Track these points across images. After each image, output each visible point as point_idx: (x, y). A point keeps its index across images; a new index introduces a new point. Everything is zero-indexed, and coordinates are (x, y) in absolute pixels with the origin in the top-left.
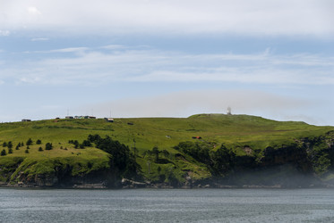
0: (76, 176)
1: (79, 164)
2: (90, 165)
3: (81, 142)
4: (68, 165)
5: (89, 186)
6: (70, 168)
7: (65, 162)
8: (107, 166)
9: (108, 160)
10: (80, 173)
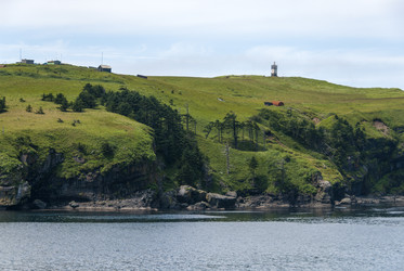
0: (73, 179)
1: (82, 149)
2: (108, 151)
3: (71, 98)
4: (53, 152)
5: (107, 206)
6: (56, 157)
7: (45, 143)
8: (151, 154)
9: (148, 138)
10: (85, 171)
